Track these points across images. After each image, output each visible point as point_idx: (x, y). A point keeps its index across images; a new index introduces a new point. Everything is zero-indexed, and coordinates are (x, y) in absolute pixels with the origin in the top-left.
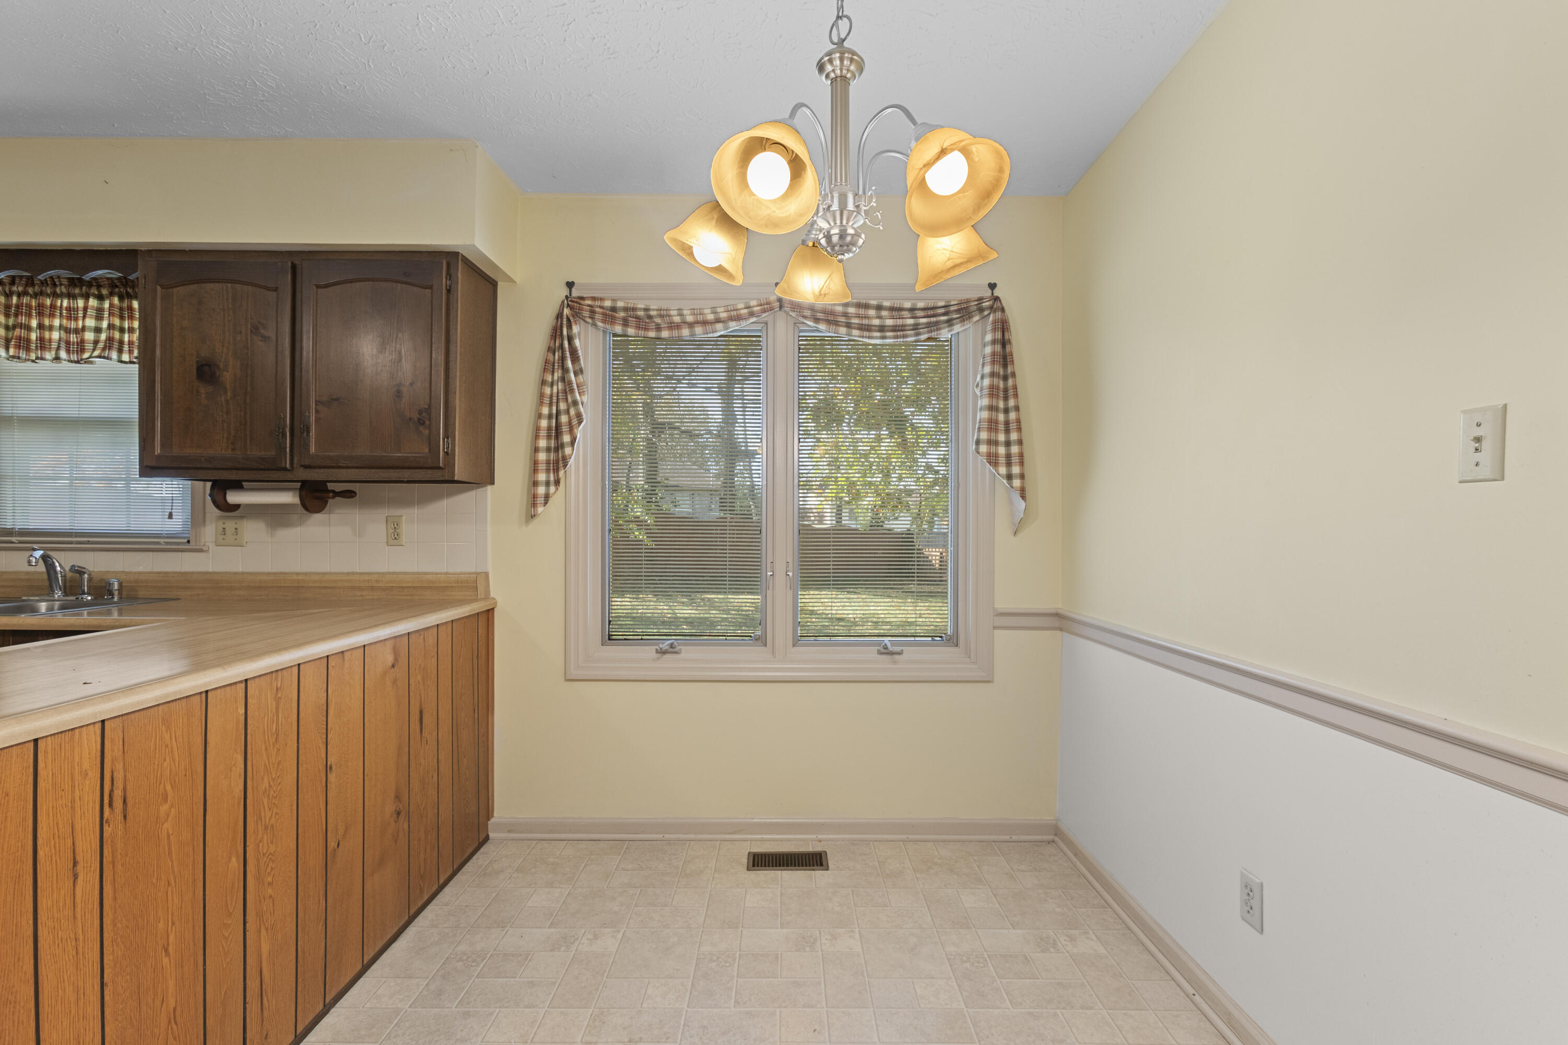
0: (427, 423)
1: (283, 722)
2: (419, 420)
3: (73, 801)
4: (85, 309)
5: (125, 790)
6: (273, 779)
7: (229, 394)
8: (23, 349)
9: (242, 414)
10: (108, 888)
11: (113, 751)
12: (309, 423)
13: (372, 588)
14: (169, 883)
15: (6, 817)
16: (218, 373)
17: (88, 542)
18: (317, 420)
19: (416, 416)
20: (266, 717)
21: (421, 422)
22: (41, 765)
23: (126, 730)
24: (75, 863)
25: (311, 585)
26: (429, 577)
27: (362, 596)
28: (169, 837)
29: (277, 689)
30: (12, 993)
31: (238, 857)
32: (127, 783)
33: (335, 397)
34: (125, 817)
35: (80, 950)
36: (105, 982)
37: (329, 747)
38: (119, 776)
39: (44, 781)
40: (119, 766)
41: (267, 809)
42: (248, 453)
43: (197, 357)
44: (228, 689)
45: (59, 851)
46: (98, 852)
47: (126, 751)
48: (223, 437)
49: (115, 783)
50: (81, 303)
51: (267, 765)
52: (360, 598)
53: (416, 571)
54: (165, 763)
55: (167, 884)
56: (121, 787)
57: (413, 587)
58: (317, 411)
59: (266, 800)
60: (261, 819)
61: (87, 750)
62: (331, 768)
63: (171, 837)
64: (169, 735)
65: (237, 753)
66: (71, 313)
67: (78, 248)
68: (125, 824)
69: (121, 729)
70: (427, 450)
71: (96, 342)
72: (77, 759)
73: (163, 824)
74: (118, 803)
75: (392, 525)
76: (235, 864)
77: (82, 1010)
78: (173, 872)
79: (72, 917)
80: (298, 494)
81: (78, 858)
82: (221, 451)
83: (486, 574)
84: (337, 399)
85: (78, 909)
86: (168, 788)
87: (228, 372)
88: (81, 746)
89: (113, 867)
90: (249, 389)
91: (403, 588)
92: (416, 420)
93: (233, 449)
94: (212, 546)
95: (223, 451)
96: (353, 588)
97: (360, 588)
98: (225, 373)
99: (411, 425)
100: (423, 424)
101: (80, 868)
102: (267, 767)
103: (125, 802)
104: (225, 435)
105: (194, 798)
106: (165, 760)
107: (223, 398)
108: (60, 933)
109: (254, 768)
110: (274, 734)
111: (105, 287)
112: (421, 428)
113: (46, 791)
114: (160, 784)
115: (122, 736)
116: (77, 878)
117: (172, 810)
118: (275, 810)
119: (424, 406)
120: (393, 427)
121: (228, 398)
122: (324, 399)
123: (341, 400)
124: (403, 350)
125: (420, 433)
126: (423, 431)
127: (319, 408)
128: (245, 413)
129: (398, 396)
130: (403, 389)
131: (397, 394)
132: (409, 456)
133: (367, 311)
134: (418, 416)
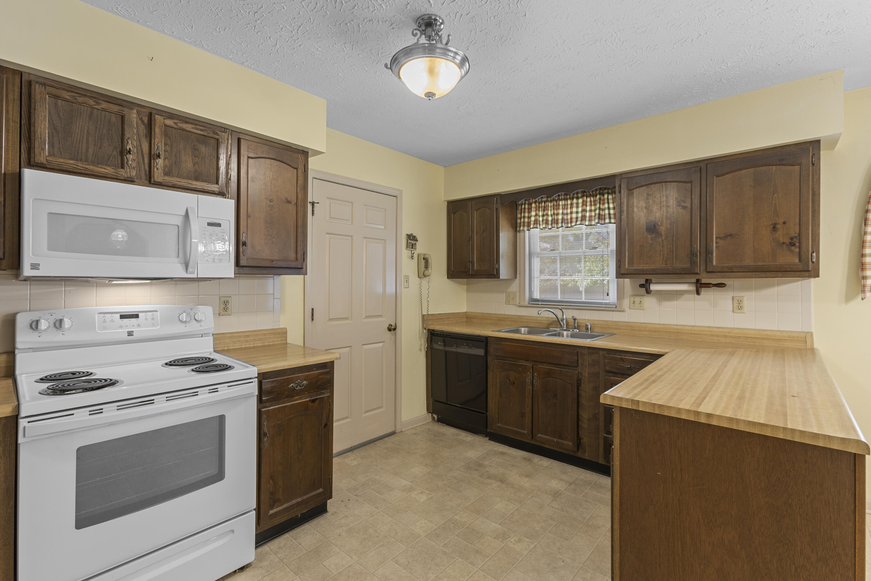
0: (797, 244)
2: (790, 243)
4: (572, 204)
7: (663, 237)
9: (671, 246)
12: (712, 249)
13: (725, 336)
16: (658, 228)
17: (570, 306)
18: (717, 247)
19: (787, 241)
21: (792, 244)
25: (686, 332)
26: (768, 333)
33: (728, 234)
42: (675, 266)
43: (646, 220)
48: (660, 258)
50: (569, 202)
52: (718, 341)
53: (754, 328)
57: (755, 337)
58: (716, 243)
66: (565, 207)
67: (588, 179)
70: (797, 261)
71: (577, 218)
75: (737, 301)
80: (695, 286)
82: (659, 265)
83: (811, 334)
84: (731, 235)
87: (663, 226)
90: (675, 234)
91: (747, 337)
92: (788, 243)
93: (666, 264)
94: (627, 309)
96: (713, 335)
97: (717, 336)
98: (661, 227)
99: (784, 246)
100: (794, 245)
104: (662, 258)
107: (660, 239)
111: (580, 194)
112: (793, 248)
119: (794, 235)
120: (770, 248)
121: (663, 239)
122: (721, 236)
123: (733, 236)
124: (777, 204)
125: (792, 251)
126: (794, 249)
127: (718, 240)
128: (673, 246)
129: (774, 231)
130: (778, 226)
131: (773, 229)
132: (785, 264)
133: (750, 185)
134: (790, 241)
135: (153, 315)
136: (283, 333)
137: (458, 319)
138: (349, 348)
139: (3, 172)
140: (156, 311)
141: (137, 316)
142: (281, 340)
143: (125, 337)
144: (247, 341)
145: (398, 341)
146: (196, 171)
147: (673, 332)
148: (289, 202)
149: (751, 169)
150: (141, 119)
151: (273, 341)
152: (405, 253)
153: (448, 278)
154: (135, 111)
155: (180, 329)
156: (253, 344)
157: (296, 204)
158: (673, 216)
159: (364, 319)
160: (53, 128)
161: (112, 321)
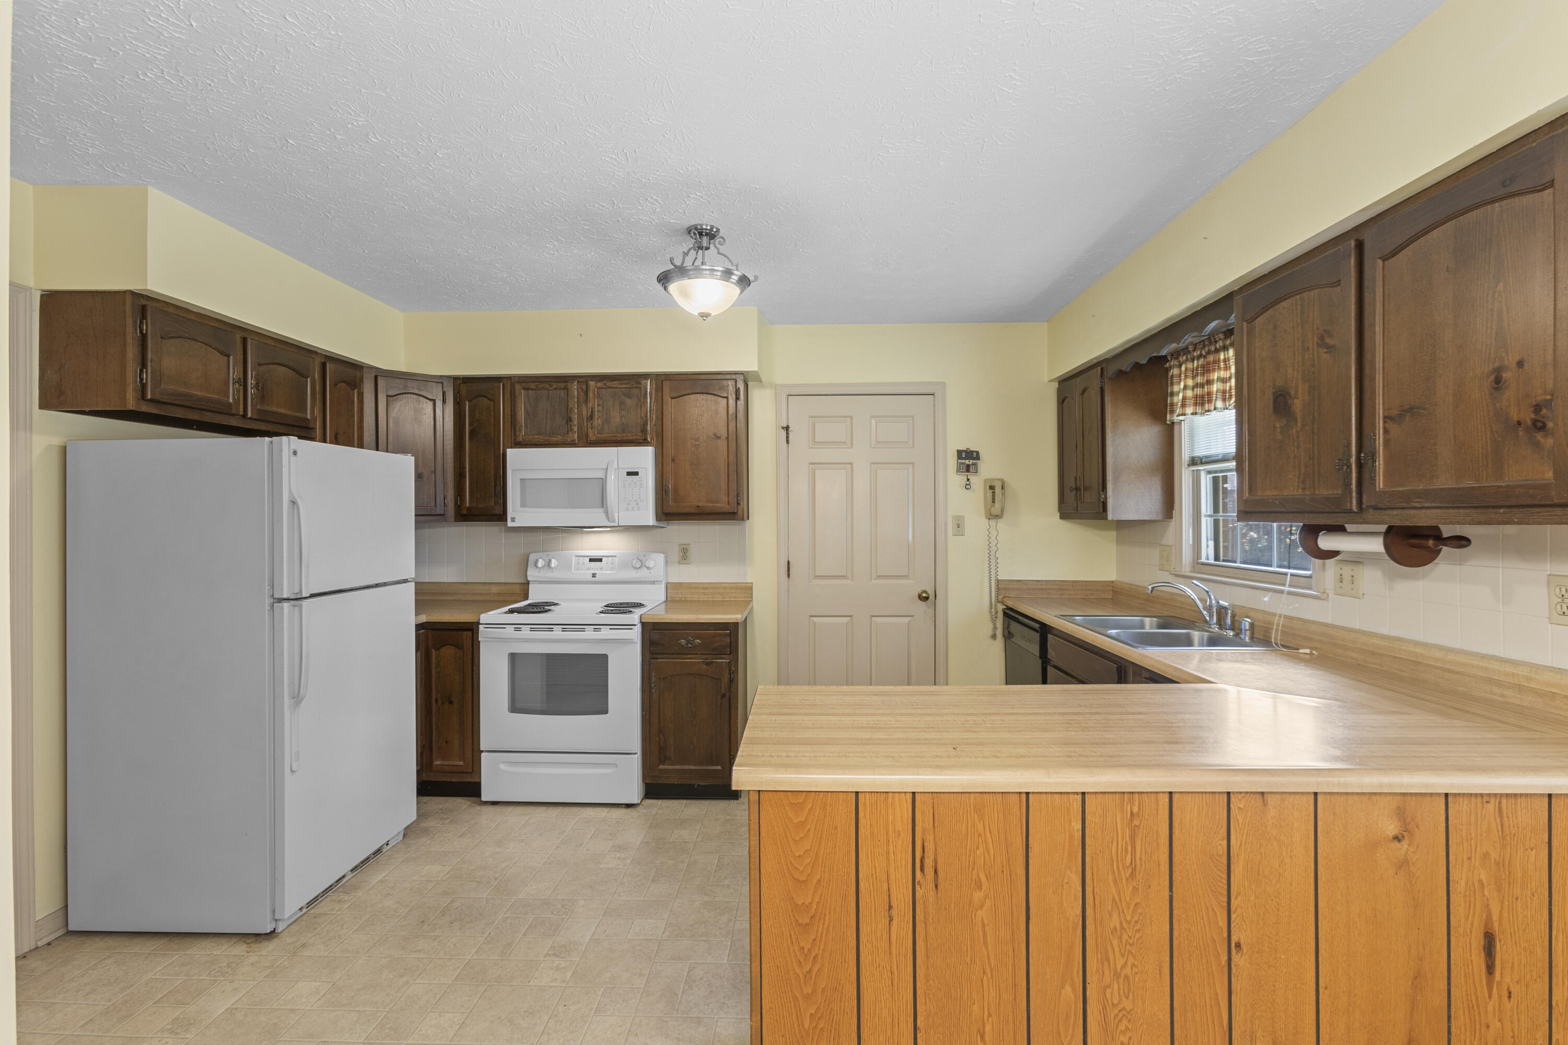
0: (1550, 425)
1: (1143, 858)
2: (1534, 422)
3: (888, 853)
5: (935, 861)
6: (1129, 922)
7: (1299, 424)
8: (1199, 405)
9: (1311, 446)
10: (920, 943)
11: (923, 822)
12: (1375, 448)
13: (1520, 688)
14: (984, 972)
15: (835, 845)
16: (1290, 402)
18: (1387, 443)
19: (1528, 416)
20: (1115, 843)
21: (1539, 425)
22: (861, 814)
23: (936, 807)
24: (890, 907)
27: (1503, 696)
28: (983, 925)
29: (1132, 813)
30: (840, 984)
31: (1074, 989)
32: (938, 856)
33: (1407, 408)
34: (936, 886)
35: (895, 982)
36: (918, 1026)
37: (1233, 916)
38: (930, 847)
39: (864, 827)
40: (930, 838)
41: (1117, 954)
43: (1274, 388)
44: (1057, 797)
45: (877, 890)
46: (911, 907)
47: (936, 825)
48: (1295, 476)
49: (926, 851)
51: (1117, 900)
52: (1501, 699)
54: (978, 852)
55: (982, 970)
56: (932, 858)
58: (1386, 431)
59: (1116, 941)
60: (1108, 959)
61: (900, 814)
62: (1238, 945)
63: (986, 927)
64: (982, 824)
65: (1071, 872)
67: (1199, 308)
68: (937, 893)
69: (931, 804)
70: (1550, 475)
72: (890, 820)
73: (977, 911)
74: (929, 871)
75: (1558, 590)
76: (1070, 994)
77: (896, 1036)
78: (990, 964)
79: (888, 953)
80: (1383, 541)
81: (892, 904)
84: (1411, 410)
85: (894, 947)
86: (982, 876)
87: (1298, 399)
88: (894, 809)
89: (926, 927)
90: (1316, 414)
92: (1529, 423)
93: (1304, 489)
94: (1331, 594)
95: (1295, 491)
96: (1490, 681)
97: (1500, 684)
98: (1296, 400)
99: (1521, 433)
100: (1542, 427)
101: (894, 912)
102: (1116, 903)
103: (936, 872)
104: (1297, 473)
105: (1014, 900)
106: (978, 848)
107: (1294, 430)
108: (878, 960)
109: (1096, 897)
110: (1127, 868)
112: (1539, 436)
113: (865, 837)
114: (973, 869)
115: (932, 811)
116: (892, 920)
117: (987, 900)
118: (1131, 960)
119: (1543, 397)
120: (1489, 440)
121: (1299, 429)
122: (1394, 412)
123: (1415, 410)
124: (1504, 309)
125: (1537, 445)
126: (1542, 441)
127: (1390, 425)
128: (1313, 446)
129: (1497, 389)
130: (1505, 375)
131: (1495, 386)
132: (1517, 486)
133: (1448, 268)
134: (1533, 416)
135: (613, 560)
136: (748, 589)
137: (1089, 592)
138: (849, 618)
139: (501, 453)
140: (615, 556)
141: (600, 560)
142: (745, 597)
143: (590, 578)
144: (705, 594)
145: (940, 618)
146: (623, 423)
147: (1406, 660)
148: (719, 438)
149: (1448, 224)
150: (581, 389)
151: (735, 597)
152: (955, 480)
153: (1061, 518)
154: (576, 383)
155: (632, 574)
156: (713, 598)
157: (728, 438)
158: (1314, 373)
159: (875, 579)
160: (526, 412)
161: (584, 563)
